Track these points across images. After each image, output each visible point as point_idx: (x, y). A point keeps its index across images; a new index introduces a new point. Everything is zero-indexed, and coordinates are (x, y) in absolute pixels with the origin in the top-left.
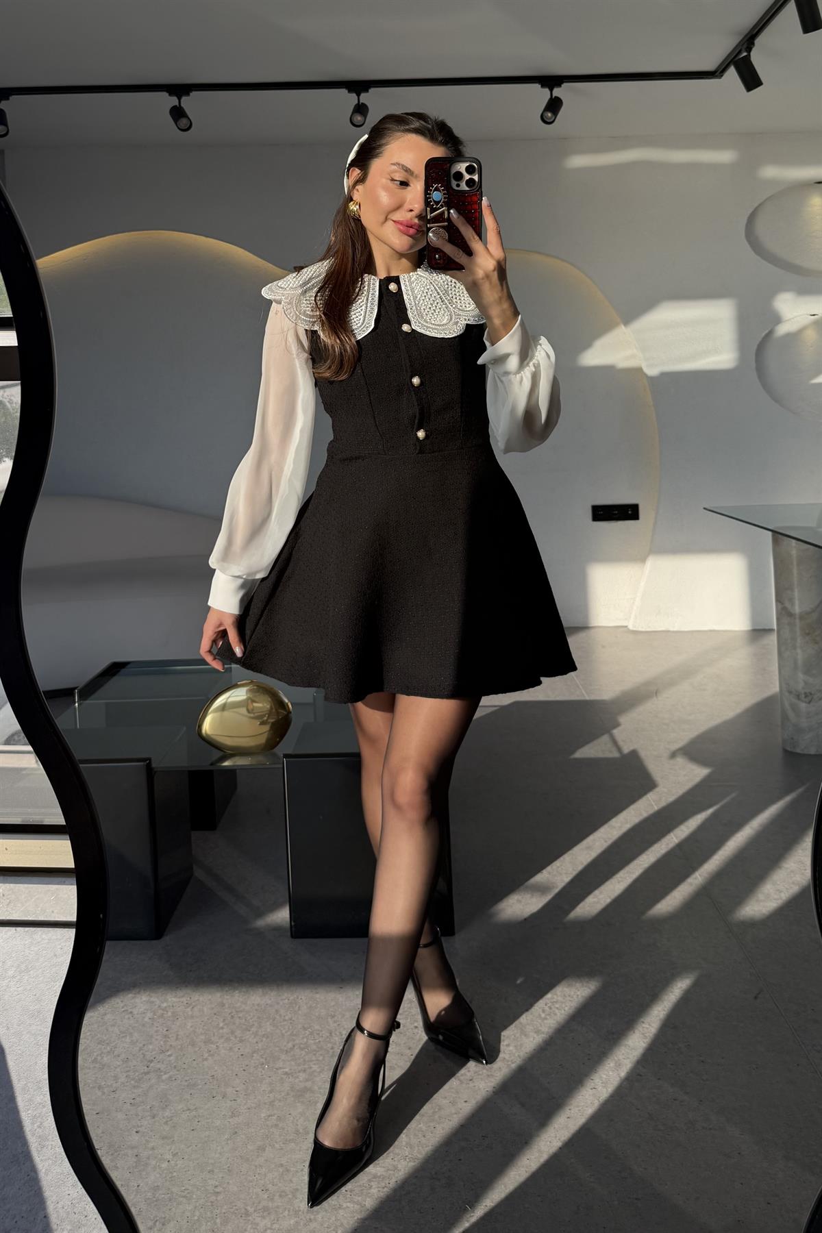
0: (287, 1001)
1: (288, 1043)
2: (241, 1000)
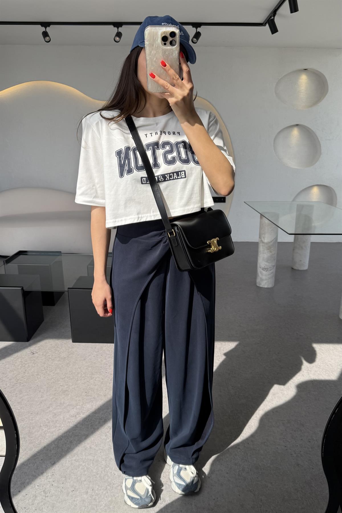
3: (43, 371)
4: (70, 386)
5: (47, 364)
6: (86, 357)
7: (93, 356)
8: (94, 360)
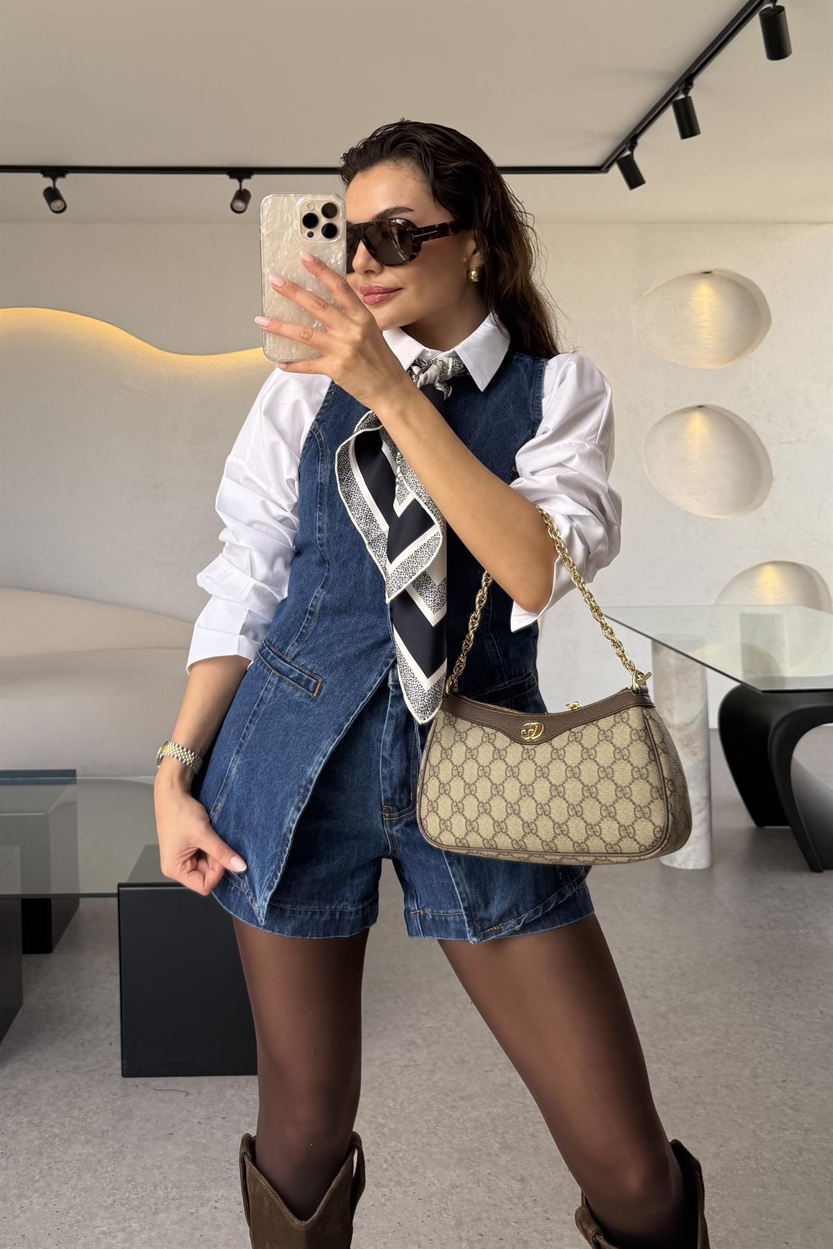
0: (111, 1149)
1: (108, 1197)
2: (61, 1148)
3: (38, 1181)
4: (135, 1234)
5: (47, 1157)
6: (174, 1125)
7: (196, 1120)
8: (202, 1137)
